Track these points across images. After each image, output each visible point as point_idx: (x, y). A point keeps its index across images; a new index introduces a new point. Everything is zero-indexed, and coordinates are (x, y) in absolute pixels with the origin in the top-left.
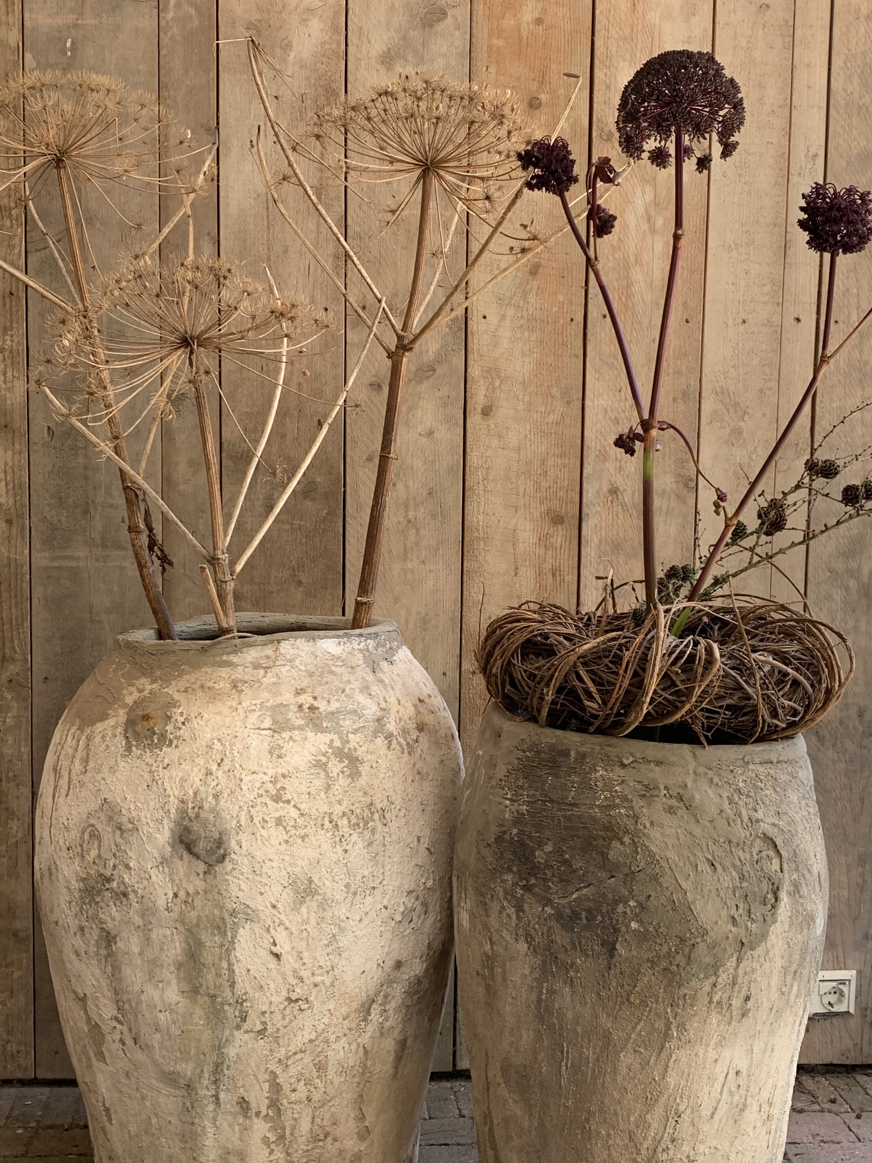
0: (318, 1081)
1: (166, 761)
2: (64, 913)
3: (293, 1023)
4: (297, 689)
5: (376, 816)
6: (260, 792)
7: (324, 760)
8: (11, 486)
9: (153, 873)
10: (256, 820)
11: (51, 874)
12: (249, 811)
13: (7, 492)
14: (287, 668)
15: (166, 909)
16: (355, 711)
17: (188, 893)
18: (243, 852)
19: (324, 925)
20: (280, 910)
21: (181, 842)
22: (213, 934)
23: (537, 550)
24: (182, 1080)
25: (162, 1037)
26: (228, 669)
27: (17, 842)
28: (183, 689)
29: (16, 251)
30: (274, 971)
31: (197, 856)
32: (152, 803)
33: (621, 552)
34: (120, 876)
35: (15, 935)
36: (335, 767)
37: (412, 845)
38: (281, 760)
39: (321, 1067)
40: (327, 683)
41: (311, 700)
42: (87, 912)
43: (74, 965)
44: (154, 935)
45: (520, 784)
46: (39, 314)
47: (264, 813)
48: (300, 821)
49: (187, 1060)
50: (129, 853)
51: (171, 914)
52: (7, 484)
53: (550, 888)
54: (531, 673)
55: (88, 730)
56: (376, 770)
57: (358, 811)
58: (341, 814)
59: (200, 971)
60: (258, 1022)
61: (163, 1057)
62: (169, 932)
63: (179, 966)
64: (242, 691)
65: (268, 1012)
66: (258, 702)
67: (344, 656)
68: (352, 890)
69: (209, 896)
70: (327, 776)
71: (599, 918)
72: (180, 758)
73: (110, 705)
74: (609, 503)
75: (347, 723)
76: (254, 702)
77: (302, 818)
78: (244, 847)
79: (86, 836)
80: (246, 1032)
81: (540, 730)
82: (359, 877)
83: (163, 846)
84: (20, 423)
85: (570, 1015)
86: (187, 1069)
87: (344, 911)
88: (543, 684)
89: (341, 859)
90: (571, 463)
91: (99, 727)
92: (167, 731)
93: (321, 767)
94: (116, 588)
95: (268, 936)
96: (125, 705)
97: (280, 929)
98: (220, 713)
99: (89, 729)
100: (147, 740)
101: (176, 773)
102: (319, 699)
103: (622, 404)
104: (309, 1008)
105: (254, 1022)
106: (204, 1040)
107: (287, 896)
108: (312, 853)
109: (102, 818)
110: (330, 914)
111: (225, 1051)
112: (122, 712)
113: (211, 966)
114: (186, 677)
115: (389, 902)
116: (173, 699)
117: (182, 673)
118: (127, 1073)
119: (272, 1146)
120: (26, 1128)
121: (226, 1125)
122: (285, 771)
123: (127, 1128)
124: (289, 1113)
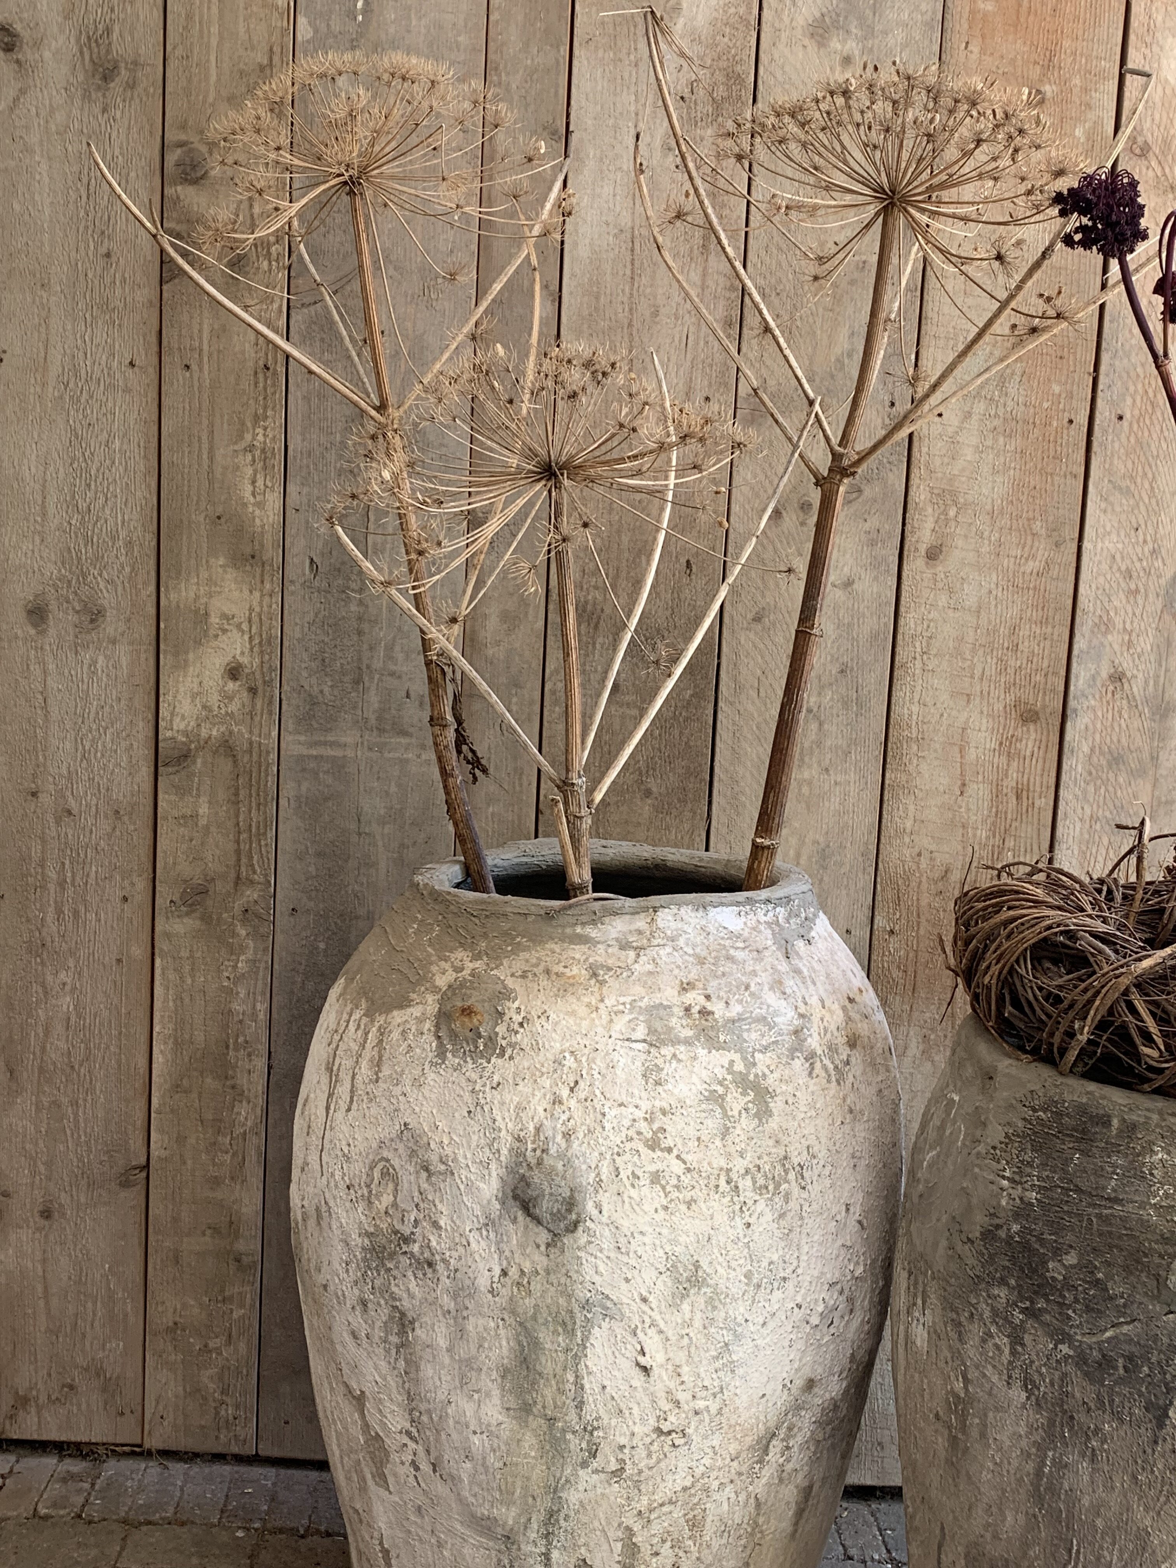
0: (690, 1543)
1: (496, 1078)
2: (338, 1276)
3: (663, 1465)
4: (682, 983)
5: (792, 1176)
6: (631, 1133)
7: (720, 1090)
8: (257, 641)
9: (473, 1237)
10: (623, 1175)
11: (319, 1217)
12: (614, 1161)
13: (251, 650)
14: (668, 949)
15: (489, 1291)
16: (764, 1018)
17: (522, 1271)
18: (604, 1220)
19: (713, 1330)
20: (653, 1306)
21: (516, 1197)
22: (555, 1332)
23: (996, 760)
24: (499, 1530)
25: (475, 1468)
26: (584, 948)
27: (245, 1133)
28: (520, 973)
29: (275, 306)
30: (640, 1390)
31: (539, 1222)
32: (475, 1138)
33: (1122, 767)
34: (424, 1237)
35: (238, 1260)
36: (736, 1101)
37: (838, 1218)
38: (660, 1089)
39: (695, 1524)
40: (724, 974)
41: (702, 1000)
42: (373, 1282)
43: (348, 1349)
44: (470, 1325)
45: (1026, 1158)
46: (304, 397)
47: (635, 1165)
48: (686, 1180)
49: (509, 1504)
50: (439, 1206)
51: (497, 1299)
52: (251, 638)
53: (1069, 1318)
54: (1050, 993)
55: (380, 1019)
56: (792, 1107)
57: (767, 1167)
58: (743, 1171)
59: (534, 1382)
60: (613, 1460)
61: (475, 1496)
62: (492, 1324)
63: (505, 1373)
64: (605, 981)
65: (628, 1447)
66: (628, 999)
67: (746, 934)
68: (755, 1281)
69: (552, 1278)
70: (725, 1114)
71: (1146, 1369)
72: (515, 1075)
73: (413, 986)
74: (1110, 695)
75: (753, 1037)
76: (622, 1000)
77: (689, 1175)
78: (604, 1212)
79: (376, 1174)
80: (596, 1472)
81: (1060, 1080)
82: (765, 1263)
83: (489, 1202)
84: (273, 554)
85: (1086, 1501)
86: (509, 1516)
87: (742, 1310)
88: (1071, 1014)
89: (741, 1236)
90: (1056, 633)
91: (398, 1016)
92: (497, 1033)
93: (716, 1101)
94: (393, 789)
95: (634, 1341)
97: (652, 1332)
98: (573, 1013)
99: (383, 1018)
100: (468, 1044)
101: (511, 1098)
102: (714, 999)
103: (1139, 550)
104: (686, 1444)
105: (608, 1459)
106: (534, 1477)
107: (664, 1286)
108: (701, 1227)
109: (401, 1151)
110: (723, 1314)
111: (564, 1495)
112: (430, 998)
113: (551, 1377)
114: (524, 955)
115: (804, 1299)
116: (505, 987)
117: (518, 948)
118: (420, 1508)
120: (248, 1529)
122: (665, 1105)
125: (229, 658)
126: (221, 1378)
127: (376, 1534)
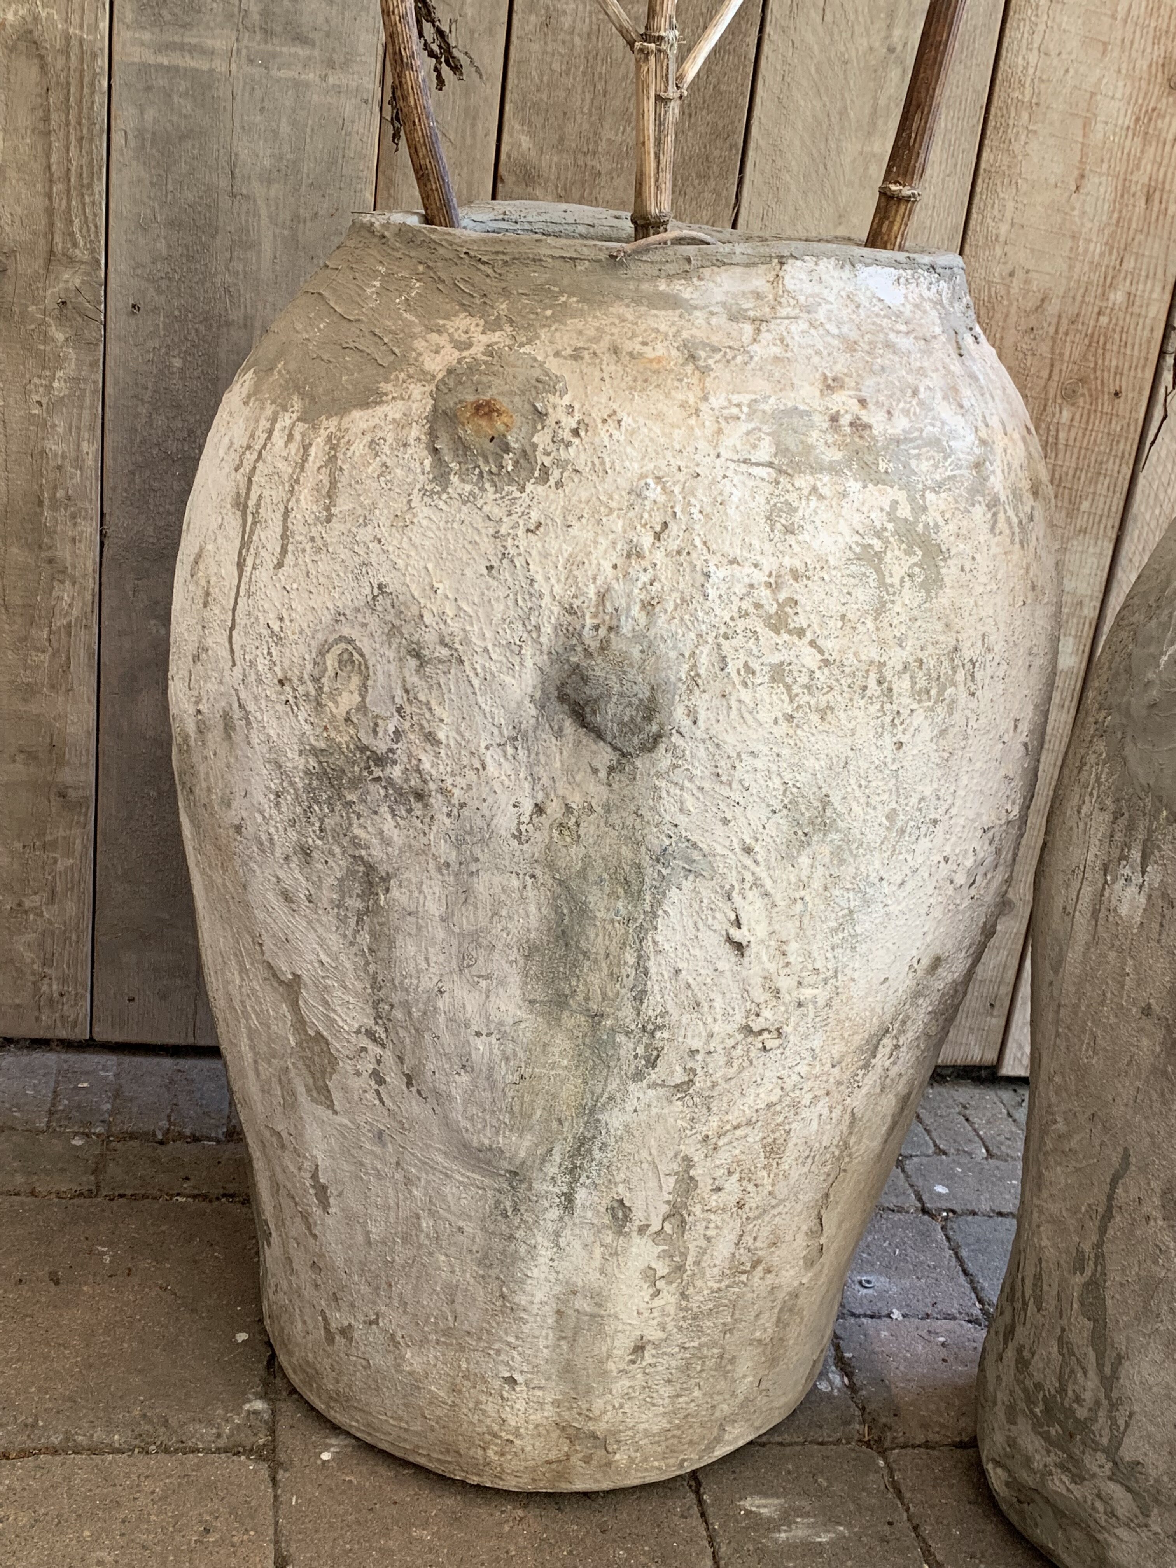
0: (764, 1173)
1: (535, 515)
2: (262, 813)
3: (745, 1074)
4: (826, 378)
5: (960, 676)
6: (746, 605)
7: (877, 545)
9: (491, 757)
10: (731, 668)
11: (228, 727)
12: (719, 645)
14: (802, 325)
15: (514, 836)
16: (938, 441)
17: (568, 808)
18: (699, 734)
19: (837, 892)
20: (759, 858)
21: (562, 698)
22: (612, 894)
23: (1128, 142)
24: (503, 1164)
25: (474, 1082)
26: (672, 315)
28: (569, 351)
30: (728, 974)
31: (598, 734)
32: (499, 607)
34: (410, 756)
35: (63, 795)
36: (898, 563)
37: (1005, 739)
38: (791, 539)
39: (772, 1150)
40: (883, 369)
41: (854, 406)
42: (322, 821)
43: (274, 916)
44: (480, 886)
47: (750, 653)
48: (822, 677)
49: (522, 1130)
50: (438, 710)
51: (525, 847)
55: (331, 425)
56: (969, 576)
57: (932, 663)
58: (900, 667)
59: (575, 965)
60: (679, 1069)
61: (471, 1119)
62: (516, 884)
63: (530, 951)
64: (708, 368)
65: (702, 1052)
66: (745, 398)
67: (908, 312)
68: (899, 824)
69: (614, 818)
70: (882, 581)
72: (566, 511)
73: (386, 372)
75: (923, 467)
76: (736, 399)
77: (826, 671)
78: (700, 723)
79: (330, 661)
80: (653, 1085)
82: (914, 800)
83: (519, 704)
86: (521, 1146)
87: (877, 865)
89: (889, 760)
91: (361, 419)
92: (535, 446)
93: (870, 561)
94: (285, 129)
95: (726, 907)
97: (753, 894)
98: (659, 416)
99: (333, 422)
100: (487, 461)
101: (560, 546)
102: (871, 406)
104: (779, 1046)
105: (672, 1069)
106: (564, 1095)
107: (777, 830)
108: (836, 746)
109: (372, 627)
110: (852, 870)
111: (603, 1117)
112: (417, 391)
113: (601, 957)
114: (574, 324)
115: (953, 850)
116: (546, 373)
117: (562, 314)
118: (380, 1133)
119: (660, 1284)
120: (88, 1135)
121: (577, 1244)
122: (798, 564)
123: (364, 1225)
124: (701, 1227)
126: (41, 945)
127: (307, 1164)
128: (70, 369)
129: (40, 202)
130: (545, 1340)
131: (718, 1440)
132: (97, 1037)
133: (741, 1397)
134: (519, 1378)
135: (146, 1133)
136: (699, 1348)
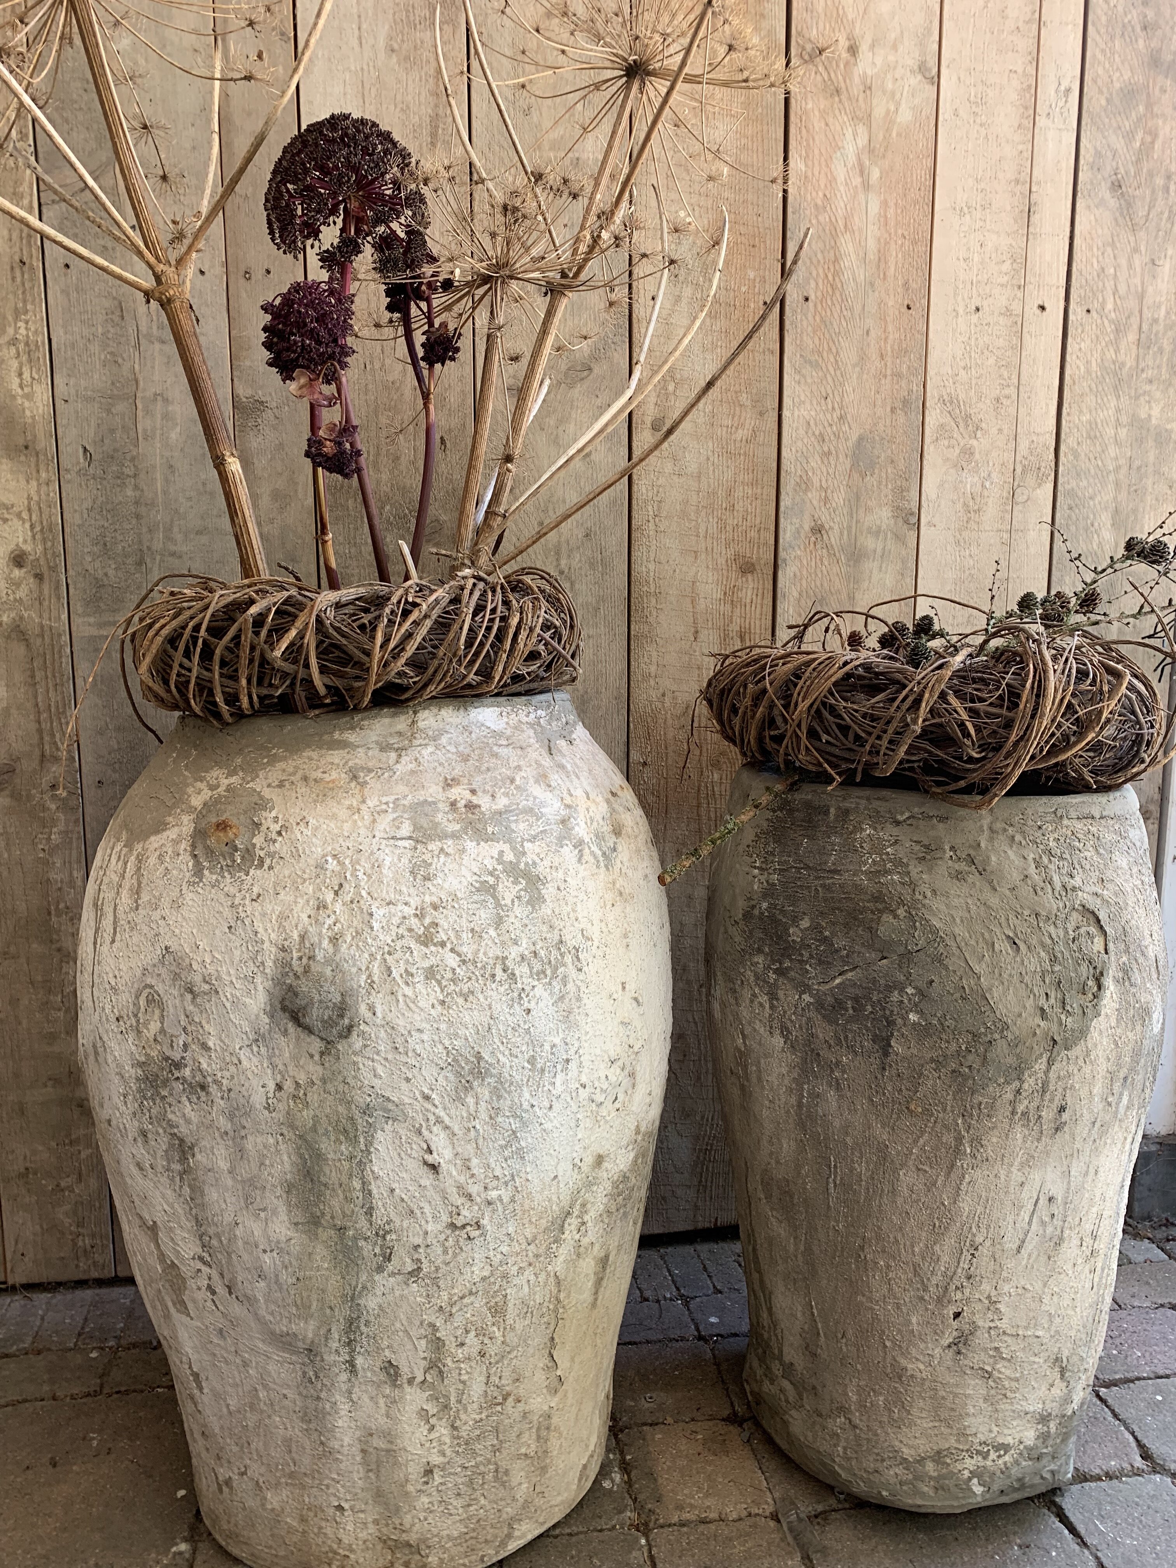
0: (495, 1329)
1: (256, 890)
2: (118, 1109)
3: (460, 1259)
4: (446, 779)
5: (568, 959)
6: (400, 931)
7: (491, 880)
8: (38, 529)
9: (244, 1055)
10: (395, 974)
11: (96, 1053)
12: (385, 960)
13: (34, 537)
14: (430, 749)
15: (265, 1108)
16: (531, 810)
17: (297, 1084)
18: (378, 1021)
19: (500, 1119)
20: (436, 1102)
21: (284, 1009)
22: (337, 1140)
23: (722, 608)
24: (300, 1344)
25: (268, 1286)
26: (343, 753)
28: (276, 783)
29: (26, 202)
30: (430, 1188)
31: (309, 1030)
32: (237, 953)
34: (194, 1060)
36: (508, 890)
37: (616, 997)
38: (428, 884)
39: (498, 1311)
40: (488, 769)
41: (467, 795)
42: (149, 1111)
43: (137, 1182)
44: (249, 1144)
47: (407, 961)
48: (461, 972)
49: (307, 1318)
50: (206, 1027)
51: (273, 1114)
52: (32, 527)
55: (138, 847)
56: (564, 893)
57: (543, 953)
58: (518, 959)
59: (320, 1194)
60: (408, 1260)
61: (272, 1314)
62: (271, 1141)
63: (289, 1188)
64: (366, 783)
65: (422, 1246)
66: (391, 799)
67: (508, 732)
68: (539, 1066)
69: (329, 1086)
70: (498, 905)
72: (276, 885)
73: (169, 810)
74: (812, 545)
75: (521, 827)
76: (384, 799)
77: (464, 967)
78: (379, 1014)
79: (142, 1002)
80: (392, 1275)
82: (547, 1047)
83: (257, 1016)
84: (45, 443)
86: (308, 1329)
87: (527, 1095)
89: (521, 1022)
91: (155, 841)
92: (254, 845)
93: (487, 892)
95: (420, 1140)
96: (191, 809)
97: (437, 1129)
98: (334, 817)
99: (141, 845)
100: (225, 859)
101: (272, 907)
102: (480, 793)
103: (829, 416)
104: (481, 1235)
105: (403, 1261)
106: (330, 1288)
107: (446, 1081)
108: (479, 1017)
109: (163, 976)
110: (508, 1103)
111: (362, 1302)
112: (186, 819)
113: (337, 1186)
114: (281, 765)
115: (588, 1078)
116: (261, 798)
117: (274, 760)
118: (221, 1330)
119: (433, 1421)
120: (102, 1349)
121: (365, 1398)
122: (435, 899)
123: (225, 1400)
124: (455, 1374)
125: (12, 546)
126: (75, 1213)
127: (184, 1359)
128: (61, 826)
129: (33, 726)
130: (357, 1475)
131: (509, 1536)
132: (120, 1274)
133: (521, 1500)
134: (346, 1506)
135: (144, 1343)
136: (477, 1466)
